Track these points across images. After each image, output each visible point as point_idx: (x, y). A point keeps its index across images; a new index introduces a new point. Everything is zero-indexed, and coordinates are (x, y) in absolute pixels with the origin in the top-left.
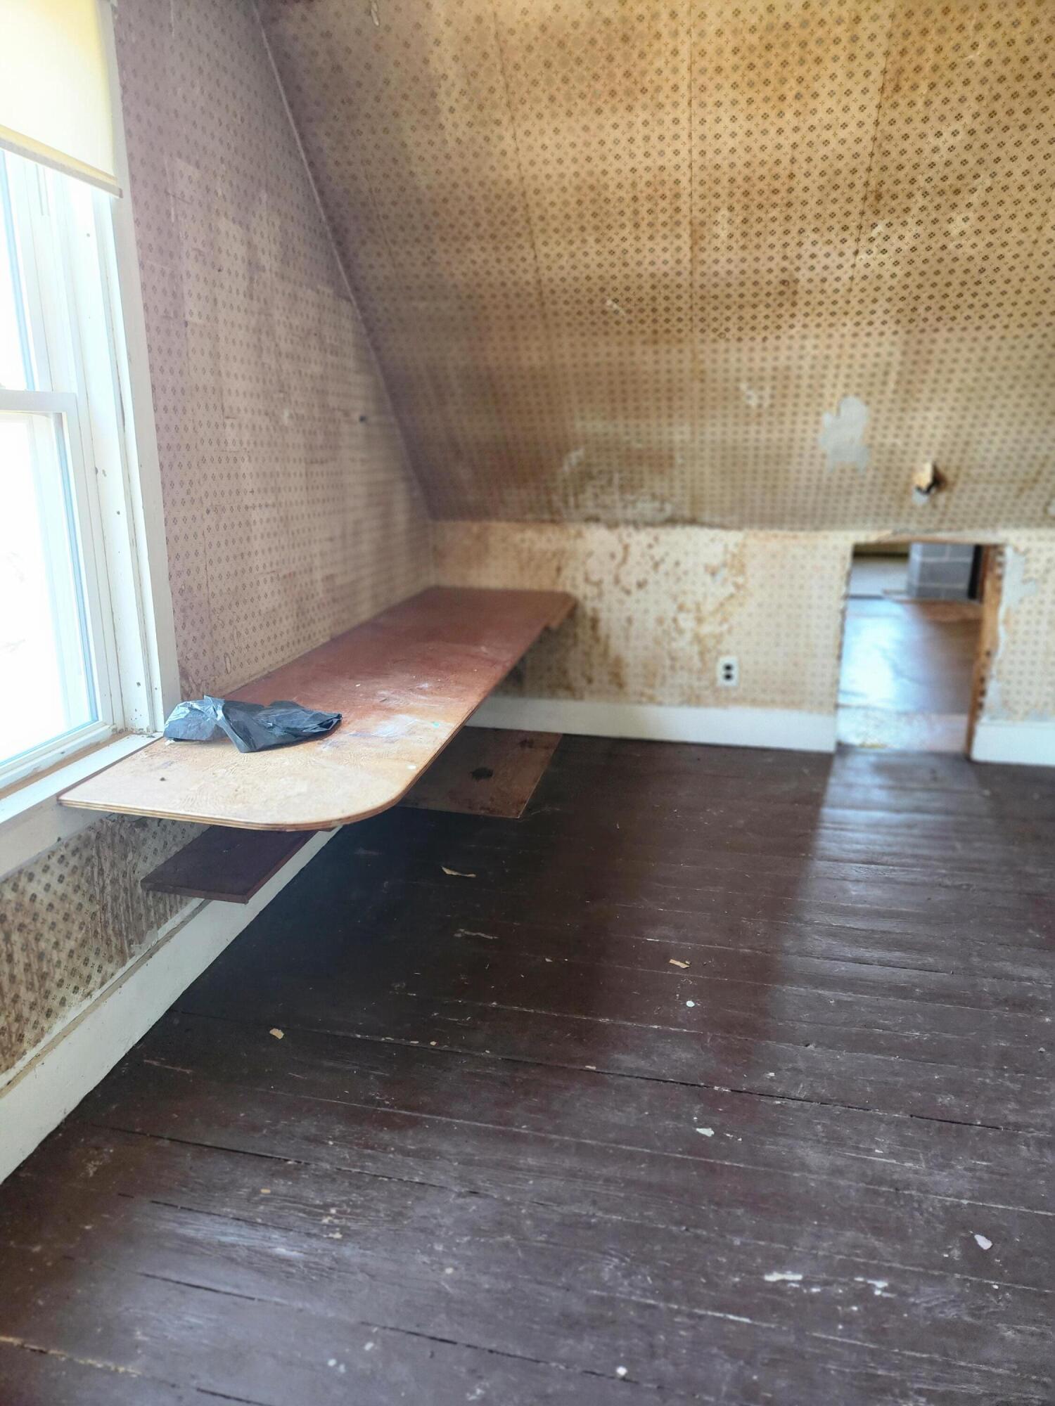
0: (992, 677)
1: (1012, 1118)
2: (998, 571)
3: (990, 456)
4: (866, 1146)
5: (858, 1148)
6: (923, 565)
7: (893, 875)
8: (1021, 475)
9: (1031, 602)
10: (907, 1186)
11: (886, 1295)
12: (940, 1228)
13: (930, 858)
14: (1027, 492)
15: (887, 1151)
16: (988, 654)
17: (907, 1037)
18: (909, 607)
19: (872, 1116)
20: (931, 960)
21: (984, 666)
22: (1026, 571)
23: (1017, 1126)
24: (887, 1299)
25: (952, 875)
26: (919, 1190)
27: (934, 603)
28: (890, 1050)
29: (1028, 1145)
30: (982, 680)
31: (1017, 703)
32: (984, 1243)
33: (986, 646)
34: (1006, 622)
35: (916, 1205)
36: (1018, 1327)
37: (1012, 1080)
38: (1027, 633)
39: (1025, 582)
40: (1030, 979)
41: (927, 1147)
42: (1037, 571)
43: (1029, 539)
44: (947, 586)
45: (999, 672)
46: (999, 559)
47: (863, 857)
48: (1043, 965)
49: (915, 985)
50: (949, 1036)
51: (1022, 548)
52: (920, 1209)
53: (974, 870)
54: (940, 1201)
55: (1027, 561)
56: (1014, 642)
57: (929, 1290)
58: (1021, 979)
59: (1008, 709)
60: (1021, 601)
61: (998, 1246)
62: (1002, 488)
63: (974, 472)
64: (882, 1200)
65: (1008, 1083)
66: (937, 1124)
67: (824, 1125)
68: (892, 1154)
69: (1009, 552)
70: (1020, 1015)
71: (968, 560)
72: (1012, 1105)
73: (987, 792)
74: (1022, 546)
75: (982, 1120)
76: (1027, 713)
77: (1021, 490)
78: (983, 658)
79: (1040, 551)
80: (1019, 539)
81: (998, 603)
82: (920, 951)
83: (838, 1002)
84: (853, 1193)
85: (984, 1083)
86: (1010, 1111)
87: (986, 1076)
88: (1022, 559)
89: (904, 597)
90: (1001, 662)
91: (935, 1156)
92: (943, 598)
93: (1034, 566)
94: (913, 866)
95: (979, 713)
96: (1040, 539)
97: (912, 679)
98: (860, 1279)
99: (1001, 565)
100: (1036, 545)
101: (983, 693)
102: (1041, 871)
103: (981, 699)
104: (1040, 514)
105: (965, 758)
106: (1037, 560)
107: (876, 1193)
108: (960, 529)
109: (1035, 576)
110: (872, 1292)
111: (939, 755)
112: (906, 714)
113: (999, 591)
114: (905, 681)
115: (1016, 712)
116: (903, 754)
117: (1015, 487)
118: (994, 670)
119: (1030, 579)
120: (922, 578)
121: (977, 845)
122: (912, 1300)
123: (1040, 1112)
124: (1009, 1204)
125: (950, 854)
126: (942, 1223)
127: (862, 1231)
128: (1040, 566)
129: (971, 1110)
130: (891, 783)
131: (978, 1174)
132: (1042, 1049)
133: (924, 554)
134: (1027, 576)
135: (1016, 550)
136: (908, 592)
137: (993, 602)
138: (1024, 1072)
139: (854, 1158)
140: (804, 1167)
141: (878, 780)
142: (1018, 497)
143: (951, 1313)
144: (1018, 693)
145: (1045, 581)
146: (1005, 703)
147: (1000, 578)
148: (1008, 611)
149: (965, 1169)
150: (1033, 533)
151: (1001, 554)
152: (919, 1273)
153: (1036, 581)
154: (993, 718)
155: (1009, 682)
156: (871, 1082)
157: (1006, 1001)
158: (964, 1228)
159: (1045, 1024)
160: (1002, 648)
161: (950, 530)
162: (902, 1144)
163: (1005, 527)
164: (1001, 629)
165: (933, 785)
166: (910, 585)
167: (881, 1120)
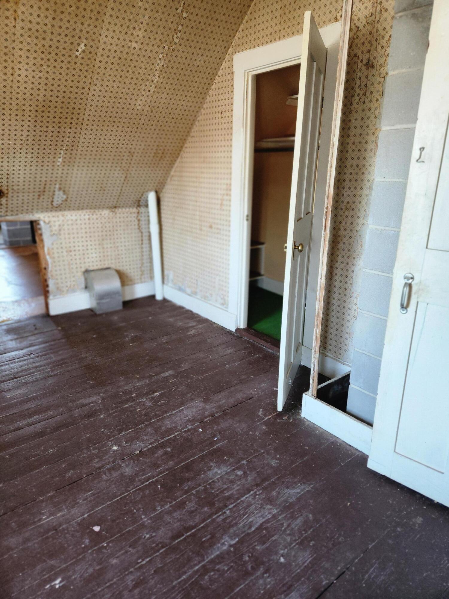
0: (49, 278)
1: (97, 466)
2: (40, 232)
3: (21, 180)
4: (38, 518)
5: (35, 522)
6: (9, 231)
7: (26, 380)
8: (37, 190)
9: (57, 244)
10: (60, 525)
11: (61, 584)
12: (78, 534)
13: (41, 366)
14: (42, 197)
15: (48, 515)
16: (45, 269)
17: (47, 455)
18: (6, 250)
19: (38, 502)
20: (51, 413)
21: (45, 274)
22: (51, 231)
23: (100, 468)
24: (62, 586)
25: (53, 370)
26: (66, 523)
27: (19, 247)
28: (41, 465)
29: (105, 474)
30: (46, 280)
31: (63, 287)
32: (97, 529)
33: (44, 266)
34: (49, 254)
35: (66, 532)
36: (117, 556)
37: (94, 450)
38: (59, 257)
39: (52, 236)
40: (92, 402)
41: (65, 501)
42: (56, 230)
43: (49, 217)
44: (23, 239)
45: (52, 276)
46: (38, 227)
47: (9, 377)
48: (96, 394)
49: (47, 428)
50: (66, 444)
51: (47, 221)
52: (68, 533)
53: (61, 364)
54: (76, 522)
55: (50, 227)
56: (54, 262)
57: (79, 567)
58: (89, 404)
59: (59, 290)
60: (53, 244)
61: (103, 526)
62: (31, 195)
63: (15, 188)
64: (51, 539)
65: (93, 452)
66: (68, 488)
67: (15, 522)
68: (52, 514)
69: (42, 223)
70: (92, 419)
71: (29, 226)
72: (97, 460)
73: (60, 328)
74: (47, 220)
75: (86, 474)
76: (68, 290)
77: (39, 195)
78: (43, 271)
79: (55, 222)
80: (44, 217)
81: (43, 246)
82: (45, 411)
83: (11, 455)
84: (36, 545)
85: (84, 457)
86: (96, 464)
87: (84, 453)
88: (48, 226)
89: (4, 246)
90: (51, 271)
91: (70, 503)
92: (22, 244)
93: (54, 228)
94: (34, 372)
95: (48, 295)
96: (53, 216)
97: (16, 285)
98: (48, 586)
99: (40, 229)
100: (53, 219)
101: (47, 286)
102: (88, 355)
103: (47, 289)
104: (50, 206)
105: (47, 315)
106: (55, 226)
107: (47, 538)
108: (17, 214)
109: (56, 233)
110: (55, 588)
111: (36, 317)
112: (16, 301)
113: (42, 240)
114: (13, 286)
115: (63, 291)
116: (19, 321)
117: (36, 194)
118: (49, 275)
119: (54, 234)
120: (9, 237)
121: (61, 352)
122: (73, 577)
123: (107, 457)
124: (103, 504)
125: (49, 361)
126: (78, 532)
127: (45, 561)
128: (57, 228)
129: (81, 472)
130: (16, 337)
131: (89, 499)
132: (102, 430)
133: (8, 226)
134: (52, 233)
135: (44, 222)
136: (5, 243)
137: (41, 246)
138: (98, 443)
139: (34, 528)
140: (9, 549)
141: (10, 337)
142: (39, 199)
143: (91, 570)
144: (62, 283)
145: (60, 235)
146: (58, 288)
147: (41, 235)
148: (48, 249)
149: (83, 501)
150: (49, 214)
151: (39, 224)
152: (75, 562)
153: (57, 235)
154: (54, 296)
155: (57, 279)
156: (34, 486)
157: (85, 416)
158: (88, 528)
159: (101, 418)
160: (50, 266)
161: (12, 215)
162: (55, 506)
163: (37, 212)
164: (48, 257)
165: (36, 332)
166: (5, 241)
167: (42, 501)
